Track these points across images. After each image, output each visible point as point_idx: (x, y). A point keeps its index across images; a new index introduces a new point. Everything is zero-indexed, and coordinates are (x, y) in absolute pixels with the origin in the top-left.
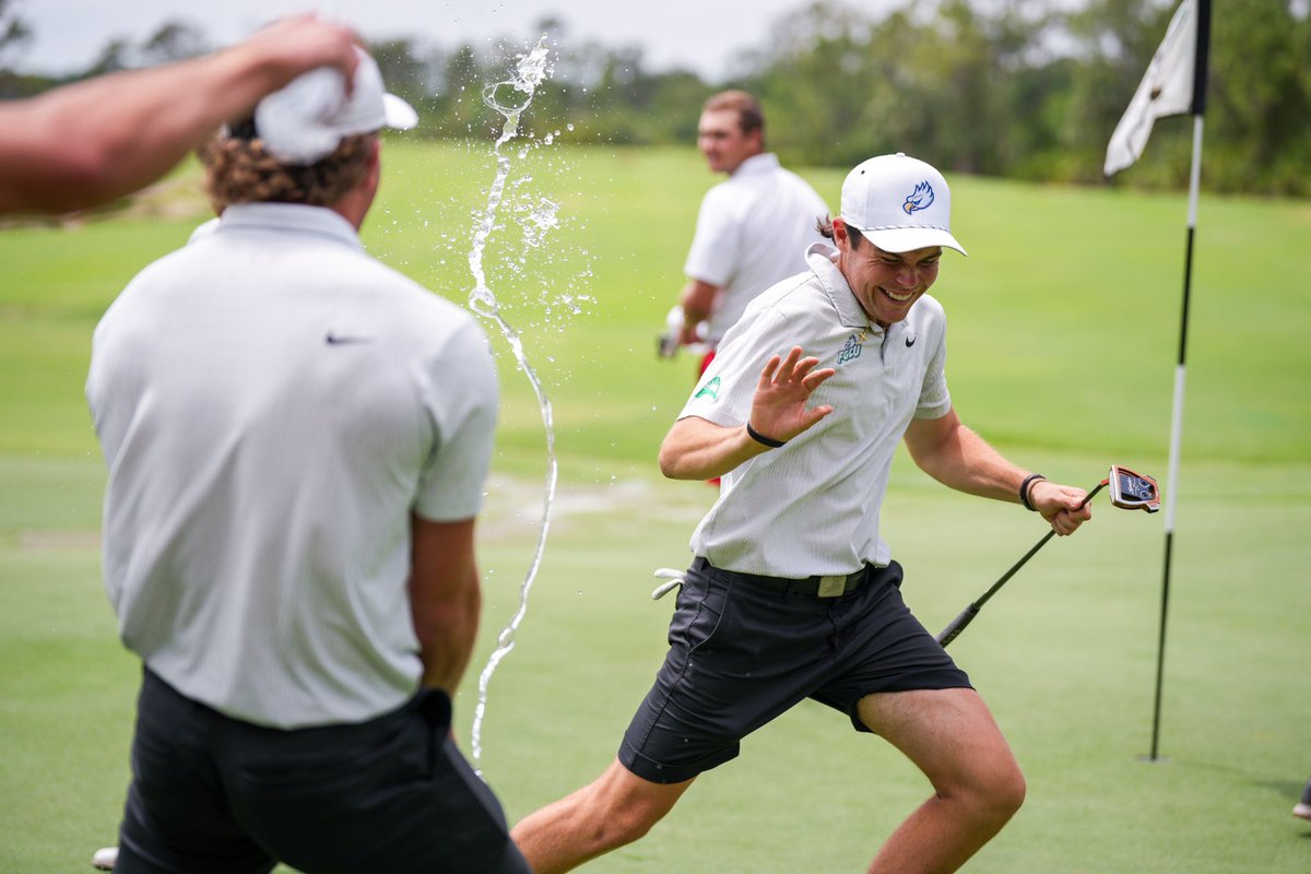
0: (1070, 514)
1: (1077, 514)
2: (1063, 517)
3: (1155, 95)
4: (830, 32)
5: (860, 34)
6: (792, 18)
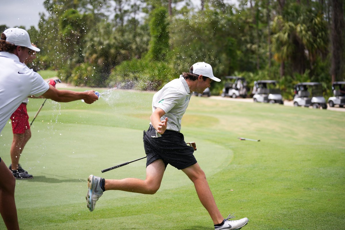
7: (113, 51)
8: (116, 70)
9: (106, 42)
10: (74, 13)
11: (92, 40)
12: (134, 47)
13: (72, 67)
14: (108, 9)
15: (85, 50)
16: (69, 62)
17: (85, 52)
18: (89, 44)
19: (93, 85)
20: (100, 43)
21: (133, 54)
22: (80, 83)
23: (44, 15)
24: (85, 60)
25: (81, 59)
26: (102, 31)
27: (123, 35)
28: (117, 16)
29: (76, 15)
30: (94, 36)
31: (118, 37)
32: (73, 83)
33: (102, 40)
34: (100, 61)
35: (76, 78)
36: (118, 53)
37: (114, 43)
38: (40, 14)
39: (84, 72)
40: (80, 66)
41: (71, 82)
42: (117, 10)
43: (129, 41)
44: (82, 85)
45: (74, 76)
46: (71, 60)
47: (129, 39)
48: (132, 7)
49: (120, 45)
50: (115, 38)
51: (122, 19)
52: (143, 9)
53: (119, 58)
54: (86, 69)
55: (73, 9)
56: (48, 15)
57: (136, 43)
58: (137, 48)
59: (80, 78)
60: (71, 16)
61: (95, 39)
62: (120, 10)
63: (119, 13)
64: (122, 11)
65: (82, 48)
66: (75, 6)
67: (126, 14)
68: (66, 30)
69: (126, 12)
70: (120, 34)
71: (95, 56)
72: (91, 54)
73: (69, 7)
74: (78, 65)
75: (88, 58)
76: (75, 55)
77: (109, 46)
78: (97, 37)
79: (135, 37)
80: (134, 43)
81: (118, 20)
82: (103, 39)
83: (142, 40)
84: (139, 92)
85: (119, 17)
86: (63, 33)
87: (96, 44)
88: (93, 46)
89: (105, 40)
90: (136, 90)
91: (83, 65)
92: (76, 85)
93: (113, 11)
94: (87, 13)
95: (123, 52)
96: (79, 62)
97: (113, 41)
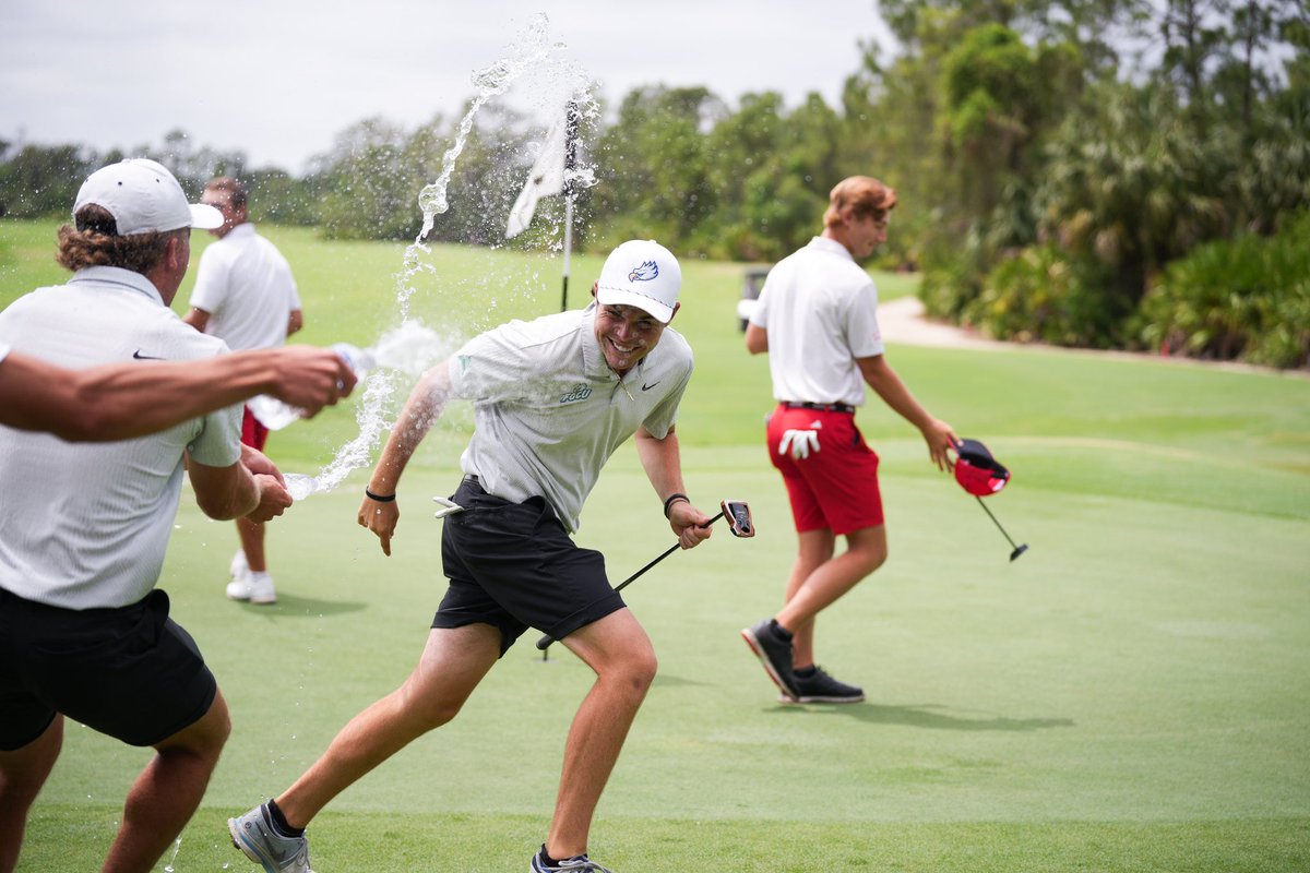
0: (697, 528)
1: (702, 530)
2: (690, 531)
3: (538, 181)
4: (378, 142)
5: (398, 143)
6: (352, 131)
7: (1159, 200)
8: (1169, 279)
9: (1132, 164)
10: (1002, 40)
11: (1074, 153)
12: (1246, 184)
13: (984, 263)
14: (1136, 28)
15: (1042, 192)
16: (972, 241)
17: (1044, 203)
18: (1061, 170)
19: (1071, 337)
20: (1109, 167)
21: (1242, 215)
22: (1016, 330)
23: (876, 48)
24: (1042, 232)
25: (1024, 232)
26: (1118, 116)
27: (1203, 137)
28: (1172, 56)
29: (1010, 49)
30: (1082, 139)
31: (1184, 144)
32: (986, 328)
33: (1116, 154)
34: (1104, 241)
35: (1000, 307)
36: (1181, 209)
37: (1167, 168)
38: (860, 44)
39: (1034, 282)
40: (1017, 258)
41: (975, 322)
42: (1173, 30)
43: (1229, 160)
44: (1024, 335)
45: (995, 299)
46: (983, 231)
47: (1229, 152)
48: (1239, 16)
49: (1191, 177)
50: (1172, 147)
51: (1193, 69)
52: (1283, 25)
53: (1182, 227)
54: (1044, 273)
55: (994, 27)
56: (891, 48)
57: (1256, 169)
58: (1258, 191)
59: (1017, 307)
60: (991, 54)
61: (1090, 150)
62: (1188, 29)
63: (1181, 42)
64: (1197, 37)
65: (1031, 183)
66: (1006, 14)
67: (1211, 49)
68: (967, 112)
69: (1212, 37)
70: (1192, 131)
71: (1083, 218)
72: (1068, 212)
73: (983, 18)
74: (1009, 255)
75: (1053, 228)
76: (998, 212)
77: (1146, 179)
78: (1097, 141)
79: (1249, 142)
80: (1248, 168)
81: (1177, 73)
82: (1121, 150)
83: (1279, 156)
84: (1265, 374)
85: (1183, 60)
86: (952, 121)
87: (1090, 169)
88: (1078, 178)
89: (1129, 153)
90: (1251, 362)
91: (1031, 257)
92: (1001, 338)
93: (1159, 36)
94: (1051, 44)
95: (1201, 204)
96: (1017, 241)
97: (1162, 160)
